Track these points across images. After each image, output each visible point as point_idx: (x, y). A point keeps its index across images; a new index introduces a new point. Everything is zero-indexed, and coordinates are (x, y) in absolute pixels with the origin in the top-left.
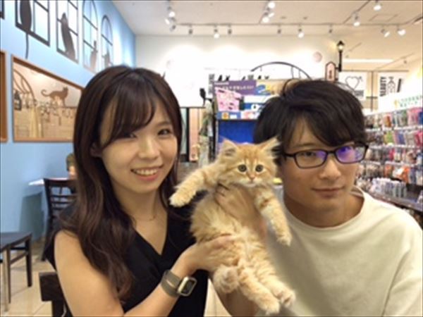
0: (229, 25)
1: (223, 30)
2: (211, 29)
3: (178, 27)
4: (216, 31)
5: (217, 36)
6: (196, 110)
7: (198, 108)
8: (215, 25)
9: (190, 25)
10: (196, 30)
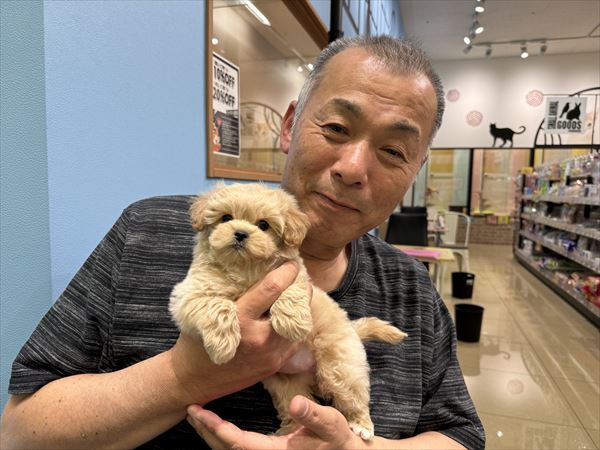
0: (543, 40)
1: (536, 47)
2: (519, 46)
3: (474, 47)
4: (524, 50)
5: (525, 55)
6: (482, 151)
7: (484, 149)
8: (523, 42)
9: (488, 44)
10: (497, 50)
